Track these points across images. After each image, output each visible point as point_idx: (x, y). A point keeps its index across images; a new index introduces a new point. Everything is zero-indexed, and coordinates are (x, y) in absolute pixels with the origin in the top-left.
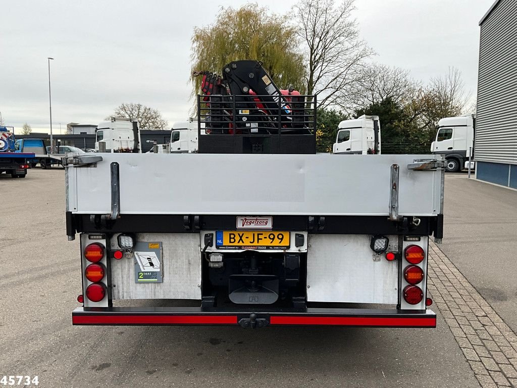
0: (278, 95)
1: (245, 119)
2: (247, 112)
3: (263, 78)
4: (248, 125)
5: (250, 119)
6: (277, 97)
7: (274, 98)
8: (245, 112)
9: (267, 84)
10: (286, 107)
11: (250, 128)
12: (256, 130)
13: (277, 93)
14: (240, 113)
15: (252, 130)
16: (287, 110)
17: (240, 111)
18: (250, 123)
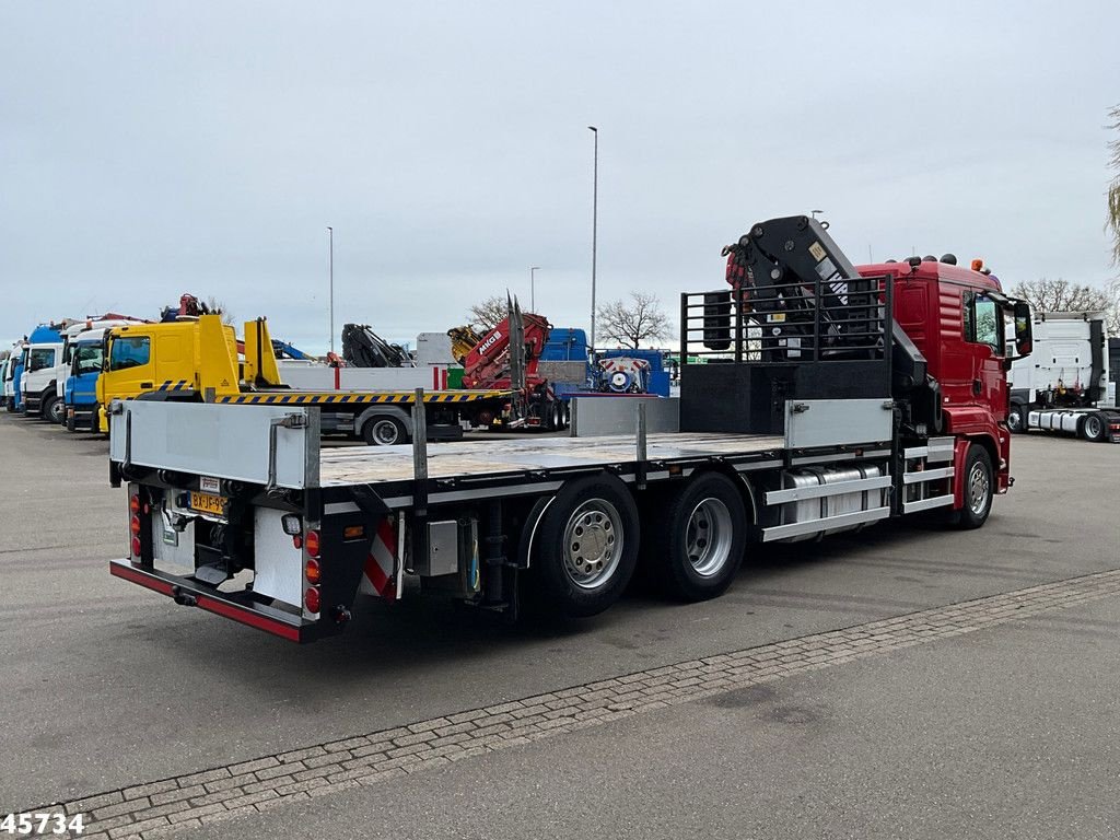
0: (840, 278)
1: (776, 331)
2: (781, 318)
3: (811, 249)
4: (782, 343)
5: (786, 332)
6: (837, 283)
7: (831, 286)
8: (778, 318)
9: (819, 260)
11: (786, 349)
12: (798, 354)
13: (837, 274)
14: (769, 320)
15: (791, 353)
17: (769, 316)
18: (786, 339)
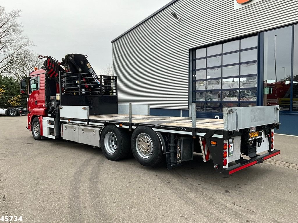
0: (94, 74)
3: (87, 65)
6: (94, 75)
7: (92, 75)
9: (89, 68)
10: (98, 81)
13: (94, 73)
14: (76, 83)
15: (83, 93)
16: (98, 82)
17: (76, 81)
18: (82, 89)
